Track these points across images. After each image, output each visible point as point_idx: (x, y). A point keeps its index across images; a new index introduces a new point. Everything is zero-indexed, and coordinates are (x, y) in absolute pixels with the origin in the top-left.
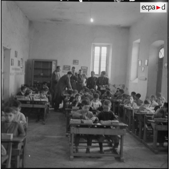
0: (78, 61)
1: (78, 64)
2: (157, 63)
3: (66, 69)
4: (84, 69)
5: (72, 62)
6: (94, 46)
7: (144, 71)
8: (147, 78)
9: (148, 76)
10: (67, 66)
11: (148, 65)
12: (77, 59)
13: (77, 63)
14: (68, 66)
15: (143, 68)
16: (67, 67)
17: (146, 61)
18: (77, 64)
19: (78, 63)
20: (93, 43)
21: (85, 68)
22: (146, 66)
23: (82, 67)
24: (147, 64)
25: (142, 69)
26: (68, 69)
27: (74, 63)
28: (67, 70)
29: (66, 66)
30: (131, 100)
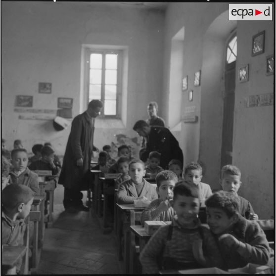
0: (50, 85)
1: (50, 93)
2: (222, 78)
3: (23, 104)
4: (66, 103)
5: (37, 87)
6: (89, 52)
7: (192, 100)
8: (199, 115)
9: (202, 112)
10: (24, 96)
11: (200, 84)
12: (47, 81)
13: (47, 89)
14: (26, 96)
15: (191, 93)
16: (25, 100)
17: (198, 74)
18: (48, 91)
19: (50, 89)
20: (83, 45)
21: (67, 101)
22: (196, 86)
23: (59, 99)
24: (198, 83)
25: (189, 95)
26: (26, 103)
27: (41, 91)
28: (24, 106)
29: (22, 98)
30: (137, 172)
